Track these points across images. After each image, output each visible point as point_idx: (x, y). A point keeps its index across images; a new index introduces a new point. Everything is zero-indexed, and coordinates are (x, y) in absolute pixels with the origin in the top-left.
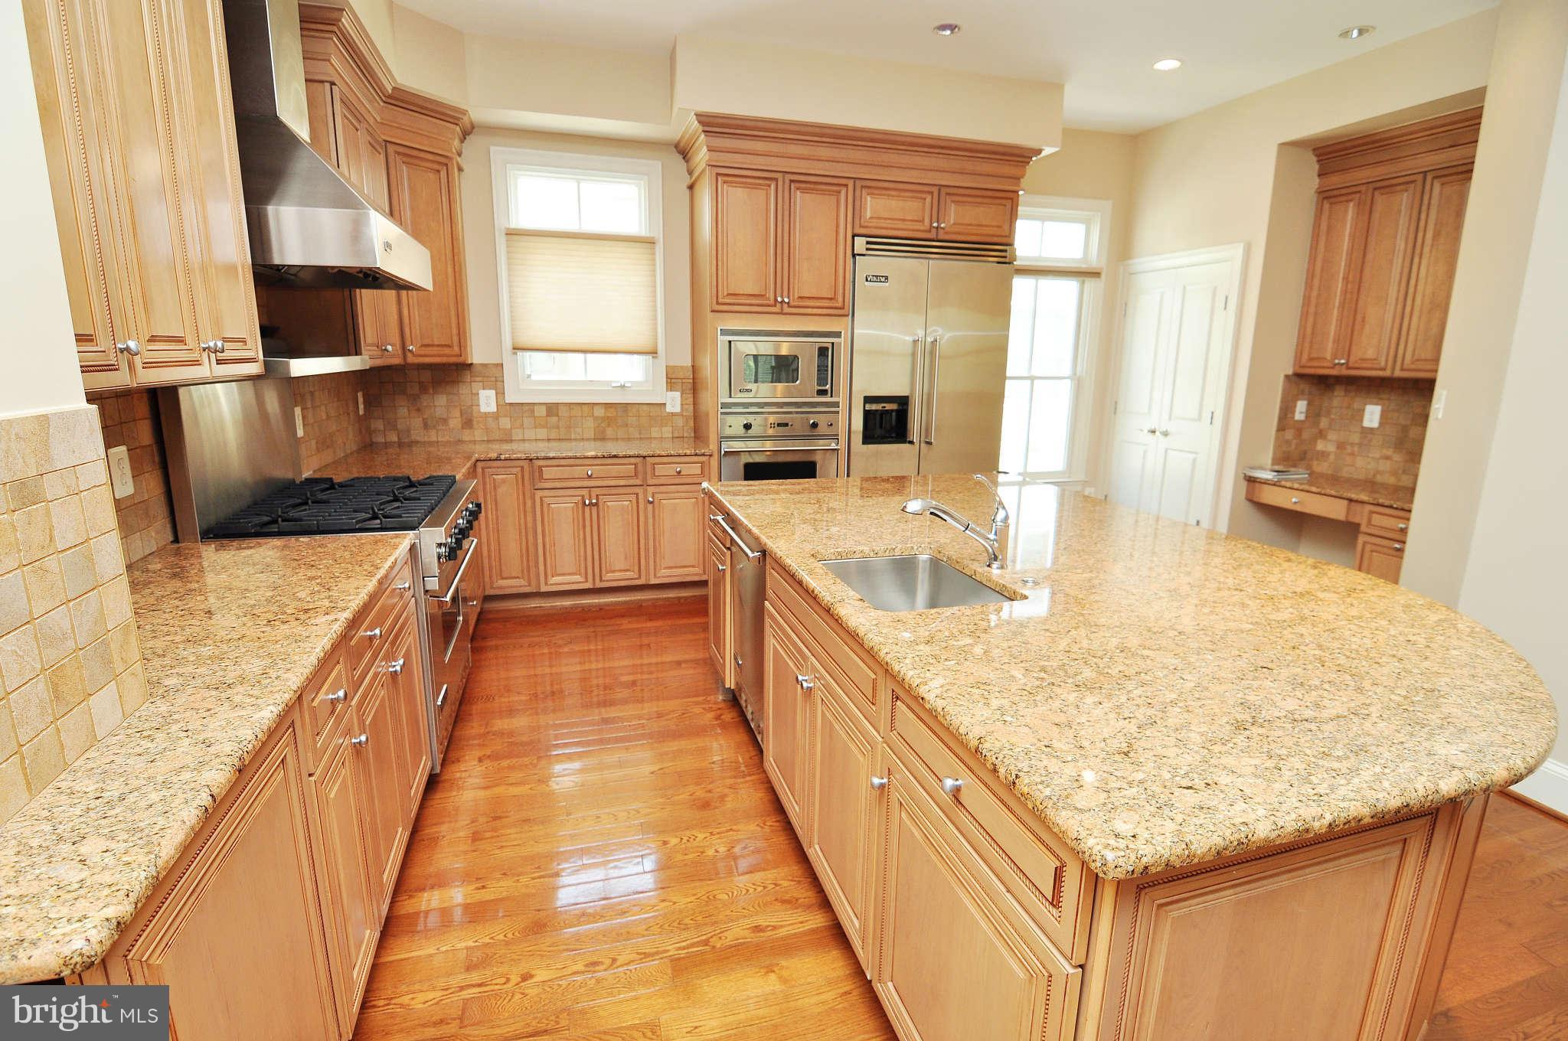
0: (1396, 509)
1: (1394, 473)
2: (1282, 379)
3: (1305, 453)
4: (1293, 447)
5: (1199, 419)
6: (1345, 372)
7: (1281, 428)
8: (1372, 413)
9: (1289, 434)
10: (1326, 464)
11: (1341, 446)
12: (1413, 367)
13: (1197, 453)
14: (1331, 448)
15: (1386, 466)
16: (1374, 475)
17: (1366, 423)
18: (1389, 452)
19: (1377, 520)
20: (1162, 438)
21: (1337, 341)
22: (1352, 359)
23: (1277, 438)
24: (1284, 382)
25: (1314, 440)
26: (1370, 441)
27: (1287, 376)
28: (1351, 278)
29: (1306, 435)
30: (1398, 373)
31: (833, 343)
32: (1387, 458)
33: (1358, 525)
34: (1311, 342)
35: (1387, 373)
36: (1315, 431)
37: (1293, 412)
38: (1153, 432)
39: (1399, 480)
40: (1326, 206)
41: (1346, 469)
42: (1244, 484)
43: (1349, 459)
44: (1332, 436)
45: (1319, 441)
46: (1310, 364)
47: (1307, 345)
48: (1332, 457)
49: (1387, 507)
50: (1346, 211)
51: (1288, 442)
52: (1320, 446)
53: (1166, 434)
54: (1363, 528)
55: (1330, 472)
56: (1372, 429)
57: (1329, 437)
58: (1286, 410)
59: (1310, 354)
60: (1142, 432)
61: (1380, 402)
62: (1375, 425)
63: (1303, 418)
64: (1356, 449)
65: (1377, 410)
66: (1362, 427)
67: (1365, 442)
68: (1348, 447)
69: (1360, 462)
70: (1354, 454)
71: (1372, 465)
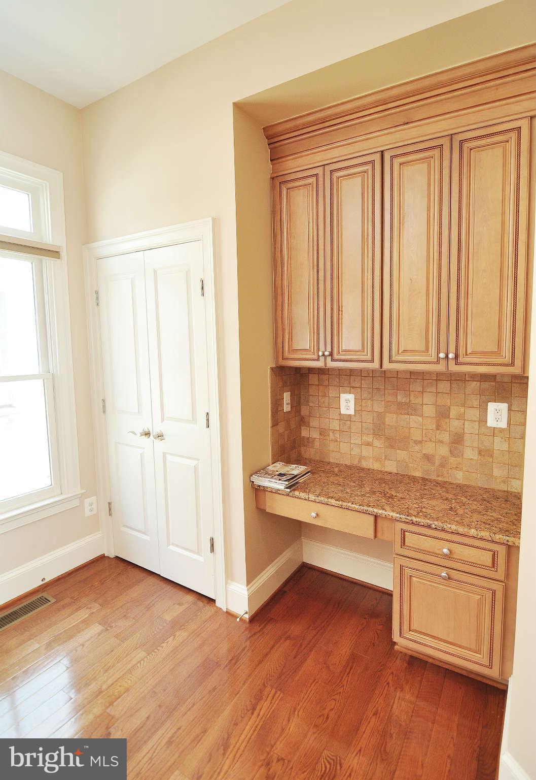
0: (435, 529)
1: (378, 459)
2: (269, 371)
3: (295, 441)
4: (286, 439)
5: (194, 419)
6: (330, 364)
7: (275, 424)
8: (347, 401)
9: (281, 428)
11: (323, 433)
12: (400, 358)
13: (198, 460)
14: (315, 434)
15: (367, 452)
16: (360, 461)
17: (344, 411)
18: (369, 439)
20: (157, 441)
22: (335, 350)
23: (273, 434)
24: (271, 375)
25: (299, 427)
26: (350, 428)
27: (272, 369)
29: (293, 425)
30: (387, 366)
32: (368, 444)
34: (291, 334)
35: (376, 365)
36: (299, 419)
37: (282, 405)
38: (147, 434)
41: (332, 455)
43: (333, 446)
44: (314, 422)
45: (303, 428)
46: (291, 356)
47: (287, 337)
48: (317, 443)
49: (423, 526)
50: (305, 196)
51: (281, 435)
52: (305, 432)
53: (160, 436)
54: (397, 549)
56: (349, 416)
57: (311, 424)
58: (276, 405)
59: (292, 346)
60: (135, 434)
61: (352, 390)
62: (352, 412)
63: (289, 409)
64: (338, 436)
65: (351, 397)
66: (340, 414)
67: (345, 429)
68: (331, 434)
69: (344, 448)
70: (337, 441)
71: (356, 451)
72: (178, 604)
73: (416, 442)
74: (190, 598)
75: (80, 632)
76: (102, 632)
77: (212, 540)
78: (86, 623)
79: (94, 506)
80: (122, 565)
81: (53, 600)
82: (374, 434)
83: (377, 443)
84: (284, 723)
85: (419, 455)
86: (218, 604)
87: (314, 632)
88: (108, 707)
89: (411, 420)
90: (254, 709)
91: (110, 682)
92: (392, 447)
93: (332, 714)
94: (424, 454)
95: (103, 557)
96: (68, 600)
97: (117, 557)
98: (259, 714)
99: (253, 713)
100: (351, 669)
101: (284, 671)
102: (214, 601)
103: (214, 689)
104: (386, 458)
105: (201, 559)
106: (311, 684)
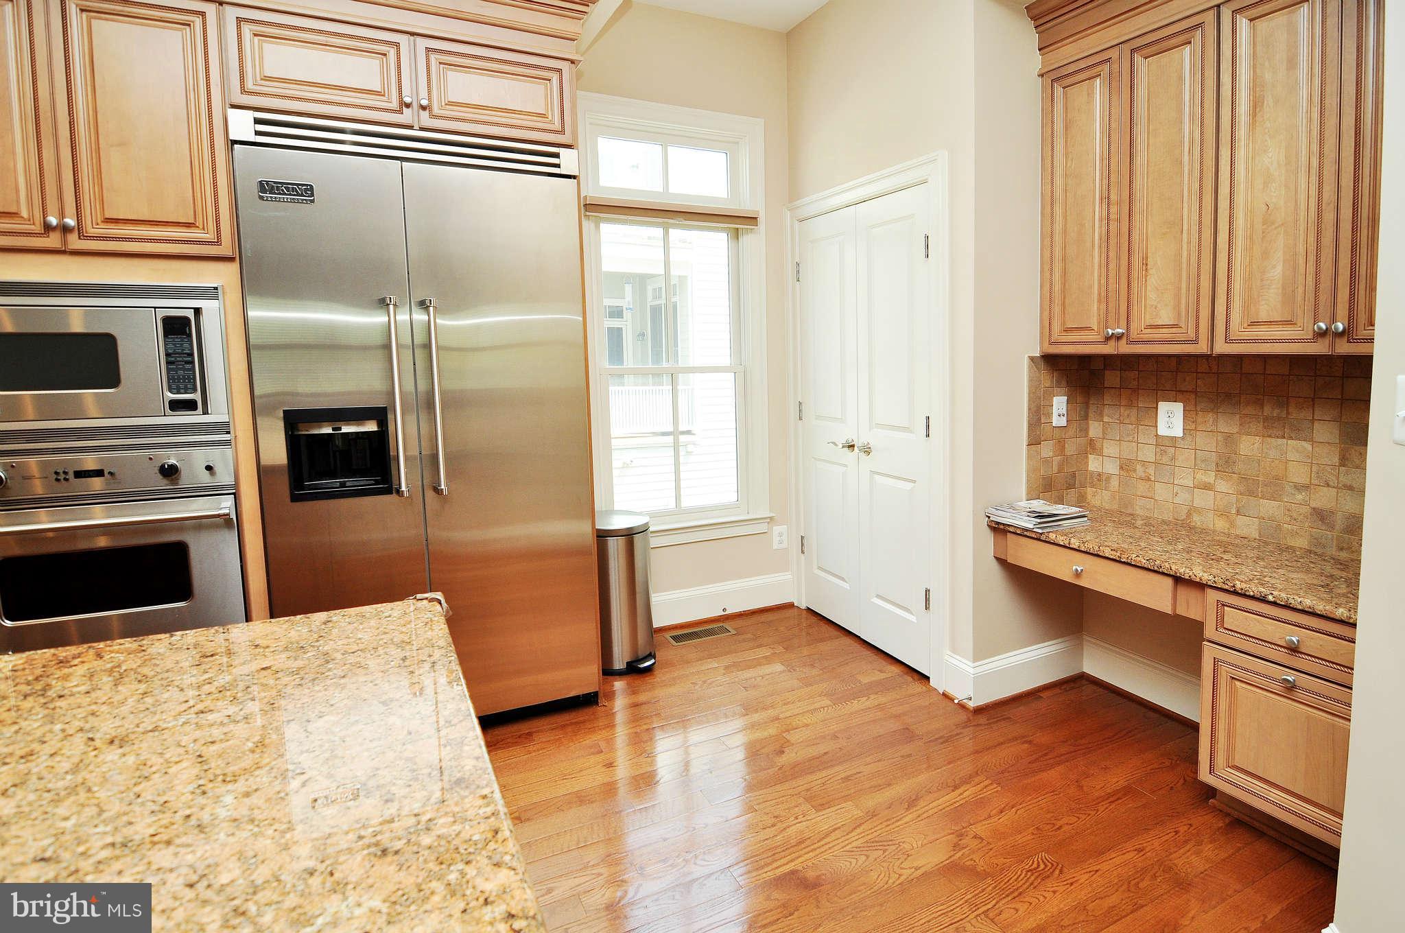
0: (1274, 604)
1: (1223, 513)
2: (1026, 362)
3: (1074, 475)
4: (1055, 469)
6: (1124, 348)
7: (1034, 441)
8: (1170, 415)
9: (1047, 450)
10: (1106, 495)
11: (1126, 466)
12: (1246, 335)
14: (1111, 468)
15: (1203, 500)
16: (1189, 515)
17: (1163, 430)
18: (1210, 478)
19: (1233, 618)
20: (862, 455)
21: (1105, 299)
22: (1134, 326)
23: (1029, 457)
24: (1030, 368)
25: (1083, 454)
26: (1173, 458)
27: (1032, 359)
28: (1113, 197)
29: (1070, 449)
30: (1221, 348)
31: (197, 311)
32: (1207, 487)
33: (1198, 626)
34: (1064, 304)
35: (1202, 348)
36: (1082, 441)
37: (1050, 415)
38: (851, 446)
39: (1232, 524)
40: (1059, 90)
41: (1140, 502)
42: (989, 537)
43: (1142, 488)
44: (1110, 449)
45: (1091, 457)
46: (1064, 339)
47: (1057, 309)
48: (1114, 483)
49: (1253, 598)
50: (1090, 94)
51: (1046, 461)
52: (1094, 464)
53: (867, 450)
54: (1209, 632)
55: (1115, 507)
56: (1173, 439)
57: (1106, 451)
58: (1038, 414)
59: (1064, 323)
60: (836, 445)
61: (1180, 396)
62: (1178, 432)
63: (1063, 422)
64: (1151, 471)
65: (1177, 408)
66: (1157, 435)
67: (1165, 460)
68: (1139, 467)
69: (1161, 492)
70: (1149, 480)
71: (1183, 498)
72: (879, 671)
73: (1299, 488)
74: (895, 670)
75: (760, 665)
76: (784, 671)
77: (927, 591)
78: (768, 660)
79: (784, 537)
80: (814, 619)
81: (733, 632)
82: (1219, 470)
83: (1222, 486)
84: (994, 812)
85: (1305, 510)
86: (932, 683)
87: (1072, 749)
88: (784, 732)
89: (1290, 448)
90: (956, 788)
91: (788, 714)
92: (1251, 493)
93: (1065, 828)
94: (1314, 508)
95: (791, 606)
96: (749, 636)
97: (809, 609)
98: (961, 794)
99: (953, 791)
100: (1118, 799)
101: (1010, 769)
102: (928, 678)
103: (910, 755)
104: (1238, 513)
105: (913, 618)
106: (1047, 793)
